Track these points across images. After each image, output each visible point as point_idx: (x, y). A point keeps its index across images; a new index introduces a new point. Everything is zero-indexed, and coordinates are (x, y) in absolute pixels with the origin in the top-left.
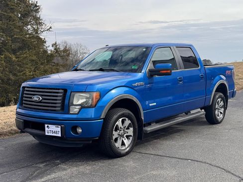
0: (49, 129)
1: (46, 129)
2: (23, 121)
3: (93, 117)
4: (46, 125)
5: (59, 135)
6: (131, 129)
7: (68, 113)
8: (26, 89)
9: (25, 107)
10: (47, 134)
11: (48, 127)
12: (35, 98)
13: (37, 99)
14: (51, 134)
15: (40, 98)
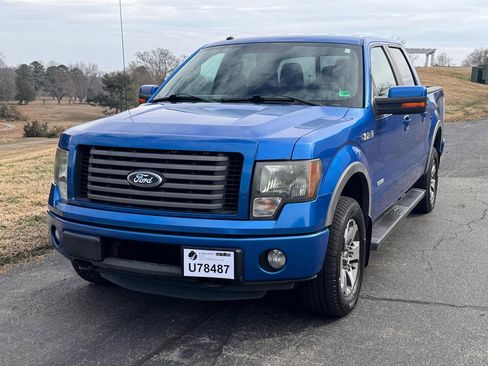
0: (197, 261)
1: (187, 260)
2: (98, 239)
3: (307, 224)
4: (187, 252)
5: (230, 275)
6: (357, 244)
7: (248, 217)
8: (93, 152)
9: (93, 201)
10: (187, 273)
11: (191, 255)
12: (141, 178)
13: (149, 181)
14: (203, 274)
15: (155, 179)
